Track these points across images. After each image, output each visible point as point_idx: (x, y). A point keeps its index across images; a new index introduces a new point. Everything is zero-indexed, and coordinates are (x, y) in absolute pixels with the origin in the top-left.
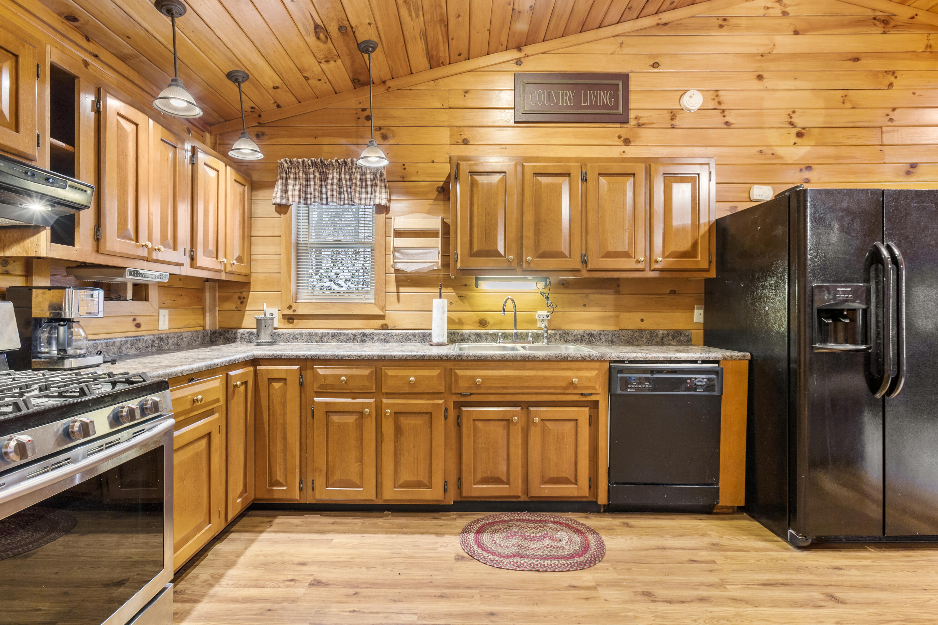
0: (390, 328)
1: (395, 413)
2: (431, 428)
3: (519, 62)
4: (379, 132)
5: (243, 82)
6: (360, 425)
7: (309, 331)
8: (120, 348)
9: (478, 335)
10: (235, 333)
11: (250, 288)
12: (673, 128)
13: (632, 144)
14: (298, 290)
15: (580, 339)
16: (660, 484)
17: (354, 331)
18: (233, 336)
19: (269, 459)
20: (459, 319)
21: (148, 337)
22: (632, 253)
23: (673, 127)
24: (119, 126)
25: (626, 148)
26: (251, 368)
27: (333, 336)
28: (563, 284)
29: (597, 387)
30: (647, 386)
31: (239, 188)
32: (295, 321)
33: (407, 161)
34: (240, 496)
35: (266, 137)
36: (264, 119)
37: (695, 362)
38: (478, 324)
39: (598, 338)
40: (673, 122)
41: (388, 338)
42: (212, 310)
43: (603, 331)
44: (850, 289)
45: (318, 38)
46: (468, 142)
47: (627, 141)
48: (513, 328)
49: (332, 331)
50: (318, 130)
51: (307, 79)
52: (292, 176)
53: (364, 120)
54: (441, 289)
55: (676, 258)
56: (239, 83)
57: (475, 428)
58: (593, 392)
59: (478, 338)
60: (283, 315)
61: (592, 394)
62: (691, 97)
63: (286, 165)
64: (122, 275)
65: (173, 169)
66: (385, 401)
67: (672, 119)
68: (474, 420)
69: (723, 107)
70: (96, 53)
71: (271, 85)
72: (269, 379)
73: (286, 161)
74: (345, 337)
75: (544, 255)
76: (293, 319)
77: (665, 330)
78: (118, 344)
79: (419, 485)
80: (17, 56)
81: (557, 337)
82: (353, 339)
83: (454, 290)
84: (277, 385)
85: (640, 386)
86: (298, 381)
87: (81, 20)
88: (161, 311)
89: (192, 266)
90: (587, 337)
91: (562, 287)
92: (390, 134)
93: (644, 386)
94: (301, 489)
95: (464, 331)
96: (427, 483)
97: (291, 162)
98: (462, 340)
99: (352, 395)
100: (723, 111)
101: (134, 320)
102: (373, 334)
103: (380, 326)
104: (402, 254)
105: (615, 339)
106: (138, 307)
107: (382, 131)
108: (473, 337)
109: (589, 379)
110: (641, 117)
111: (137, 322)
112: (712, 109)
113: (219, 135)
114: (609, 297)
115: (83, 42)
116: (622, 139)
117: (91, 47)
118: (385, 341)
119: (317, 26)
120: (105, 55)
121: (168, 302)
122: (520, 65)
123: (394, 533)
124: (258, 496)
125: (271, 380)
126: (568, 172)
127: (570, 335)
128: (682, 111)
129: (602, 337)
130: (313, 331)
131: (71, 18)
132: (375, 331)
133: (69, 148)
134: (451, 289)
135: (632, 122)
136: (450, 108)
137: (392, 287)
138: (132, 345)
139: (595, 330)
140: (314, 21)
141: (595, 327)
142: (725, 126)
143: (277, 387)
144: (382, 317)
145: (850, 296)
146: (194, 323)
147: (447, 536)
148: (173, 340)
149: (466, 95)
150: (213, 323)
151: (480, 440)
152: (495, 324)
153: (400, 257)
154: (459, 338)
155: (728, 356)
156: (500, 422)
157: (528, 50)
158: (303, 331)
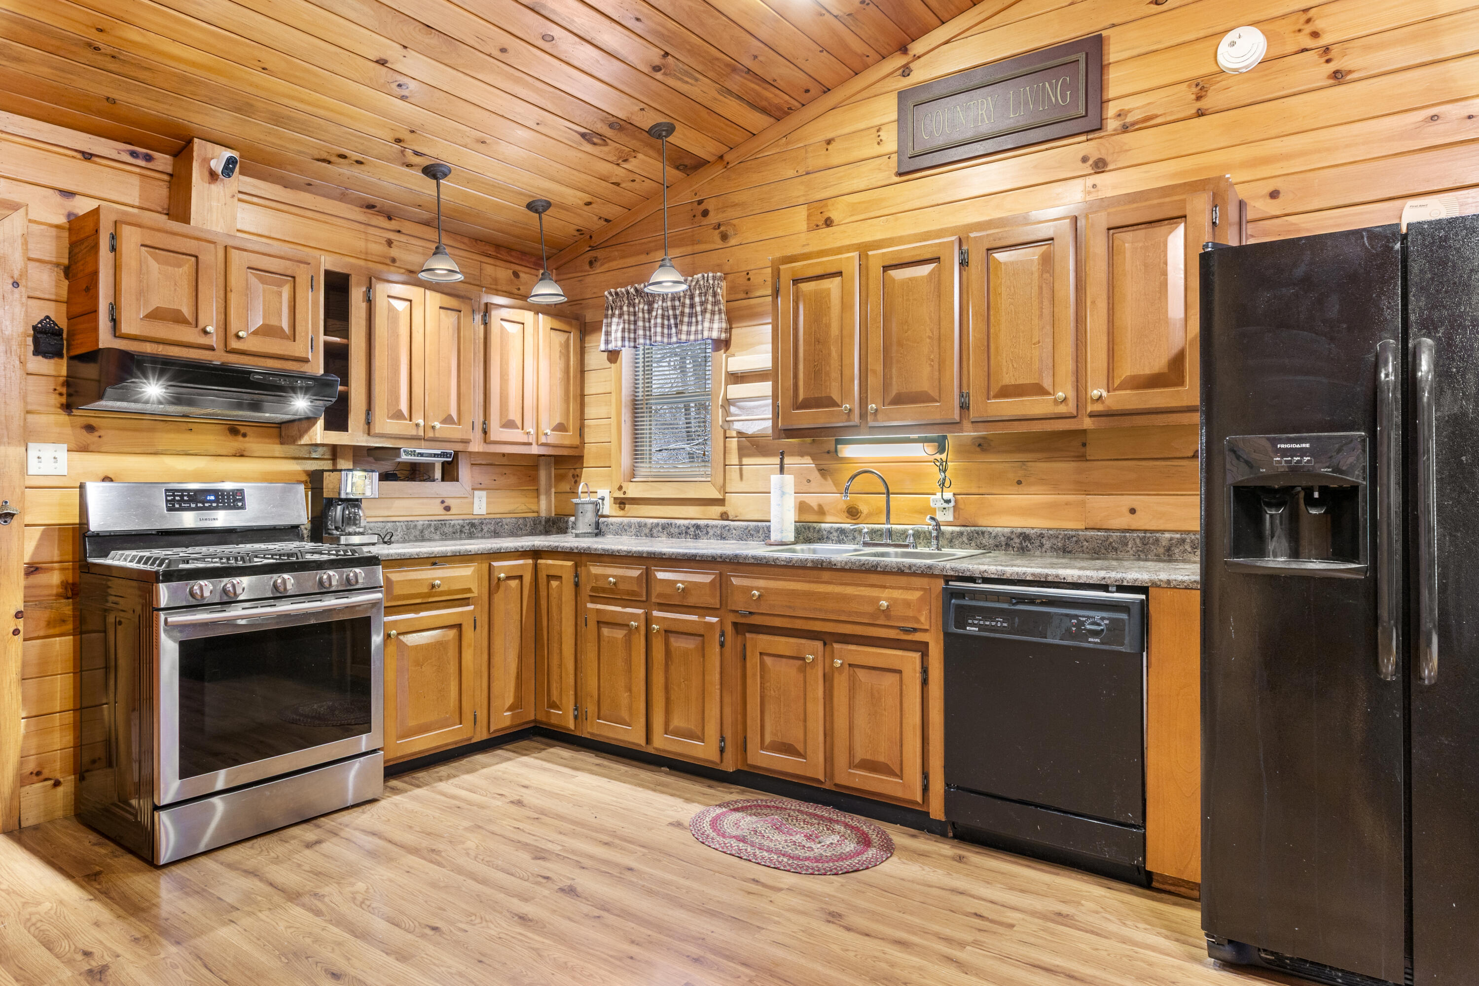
0: (731, 518)
1: (666, 631)
2: (704, 656)
3: (906, 71)
4: (718, 231)
5: (544, 211)
6: (628, 641)
7: (639, 520)
8: (422, 532)
9: (842, 531)
10: (567, 522)
11: (583, 463)
12: (1203, 115)
13: (1110, 167)
14: (636, 465)
15: (1003, 543)
16: (1031, 805)
17: (686, 522)
18: (564, 525)
19: (548, 675)
20: (820, 506)
21: (456, 522)
22: (1047, 384)
23: (1200, 113)
24: (391, 309)
25: (1098, 179)
26: (530, 561)
27: (664, 528)
28: (980, 445)
29: (923, 619)
30: (999, 624)
31: (559, 338)
32: (627, 506)
33: (752, 267)
34: (509, 709)
35: (599, 264)
36: (596, 241)
37: (1105, 588)
38: (846, 514)
39: (1037, 543)
40: (1203, 104)
41: (725, 534)
42: (548, 493)
43: (1048, 529)
44: (1308, 445)
45: (595, 144)
46: (832, 221)
47: (1100, 165)
48: (884, 520)
49: (663, 521)
50: (650, 242)
51: (618, 184)
52: (617, 312)
53: (700, 217)
54: (782, 460)
55: (1133, 388)
56: (539, 213)
57: (763, 664)
58: (916, 626)
59: (842, 535)
60: (615, 498)
61: (915, 630)
62: (1233, 44)
63: (610, 298)
64: (399, 456)
65: (456, 335)
66: (656, 613)
67: (1199, 98)
68: (761, 654)
69: (1324, 41)
70: (398, 228)
71: (581, 203)
72: (548, 576)
73: (610, 293)
74: (676, 530)
75: (899, 400)
76: (624, 504)
77: (1176, 532)
78: (420, 527)
79: (691, 736)
80: (294, 277)
81: (965, 539)
82: (684, 533)
83: (813, 460)
84: (554, 584)
85: (987, 623)
86: (572, 580)
87: (378, 205)
88: (476, 492)
89: (486, 441)
90: (1017, 541)
91: (978, 449)
92: (731, 232)
93: (993, 624)
94: (576, 717)
95: (823, 525)
96: (700, 734)
97: (617, 294)
98: (820, 539)
99: (622, 602)
100: (1327, 49)
101: (443, 502)
102: (707, 526)
103: (719, 515)
104: (739, 408)
105: (1070, 546)
106: (447, 488)
107: (722, 228)
108: (835, 534)
109: (907, 604)
110: (1129, 111)
111: (446, 504)
112: (1296, 53)
113: (556, 269)
114: (1065, 468)
115: (386, 224)
116: (1090, 162)
117: (394, 225)
118: (722, 538)
119: (583, 135)
120: (408, 227)
121: (486, 480)
122: (909, 75)
123: (648, 788)
124: (539, 718)
125: (550, 577)
126: (935, 256)
127: (987, 536)
128: (1224, 76)
129: (1044, 541)
130: (642, 520)
131: (371, 207)
132: (711, 522)
133: (344, 341)
134: (809, 458)
135: (1112, 124)
136: (807, 174)
137: (734, 459)
138: (436, 529)
139: (1033, 528)
140: (576, 132)
141: (1033, 524)
142: (1331, 81)
143: (554, 586)
144: (721, 502)
145: (1306, 459)
146: (524, 507)
147: (696, 804)
148: (489, 526)
149: (830, 147)
150: (549, 509)
151: (768, 684)
152: (870, 515)
153: (736, 413)
154: (816, 535)
155: (1161, 581)
156: (792, 661)
157: (917, 47)
158: (633, 520)
